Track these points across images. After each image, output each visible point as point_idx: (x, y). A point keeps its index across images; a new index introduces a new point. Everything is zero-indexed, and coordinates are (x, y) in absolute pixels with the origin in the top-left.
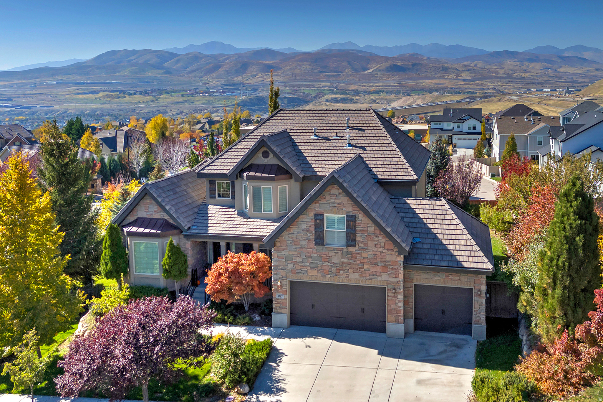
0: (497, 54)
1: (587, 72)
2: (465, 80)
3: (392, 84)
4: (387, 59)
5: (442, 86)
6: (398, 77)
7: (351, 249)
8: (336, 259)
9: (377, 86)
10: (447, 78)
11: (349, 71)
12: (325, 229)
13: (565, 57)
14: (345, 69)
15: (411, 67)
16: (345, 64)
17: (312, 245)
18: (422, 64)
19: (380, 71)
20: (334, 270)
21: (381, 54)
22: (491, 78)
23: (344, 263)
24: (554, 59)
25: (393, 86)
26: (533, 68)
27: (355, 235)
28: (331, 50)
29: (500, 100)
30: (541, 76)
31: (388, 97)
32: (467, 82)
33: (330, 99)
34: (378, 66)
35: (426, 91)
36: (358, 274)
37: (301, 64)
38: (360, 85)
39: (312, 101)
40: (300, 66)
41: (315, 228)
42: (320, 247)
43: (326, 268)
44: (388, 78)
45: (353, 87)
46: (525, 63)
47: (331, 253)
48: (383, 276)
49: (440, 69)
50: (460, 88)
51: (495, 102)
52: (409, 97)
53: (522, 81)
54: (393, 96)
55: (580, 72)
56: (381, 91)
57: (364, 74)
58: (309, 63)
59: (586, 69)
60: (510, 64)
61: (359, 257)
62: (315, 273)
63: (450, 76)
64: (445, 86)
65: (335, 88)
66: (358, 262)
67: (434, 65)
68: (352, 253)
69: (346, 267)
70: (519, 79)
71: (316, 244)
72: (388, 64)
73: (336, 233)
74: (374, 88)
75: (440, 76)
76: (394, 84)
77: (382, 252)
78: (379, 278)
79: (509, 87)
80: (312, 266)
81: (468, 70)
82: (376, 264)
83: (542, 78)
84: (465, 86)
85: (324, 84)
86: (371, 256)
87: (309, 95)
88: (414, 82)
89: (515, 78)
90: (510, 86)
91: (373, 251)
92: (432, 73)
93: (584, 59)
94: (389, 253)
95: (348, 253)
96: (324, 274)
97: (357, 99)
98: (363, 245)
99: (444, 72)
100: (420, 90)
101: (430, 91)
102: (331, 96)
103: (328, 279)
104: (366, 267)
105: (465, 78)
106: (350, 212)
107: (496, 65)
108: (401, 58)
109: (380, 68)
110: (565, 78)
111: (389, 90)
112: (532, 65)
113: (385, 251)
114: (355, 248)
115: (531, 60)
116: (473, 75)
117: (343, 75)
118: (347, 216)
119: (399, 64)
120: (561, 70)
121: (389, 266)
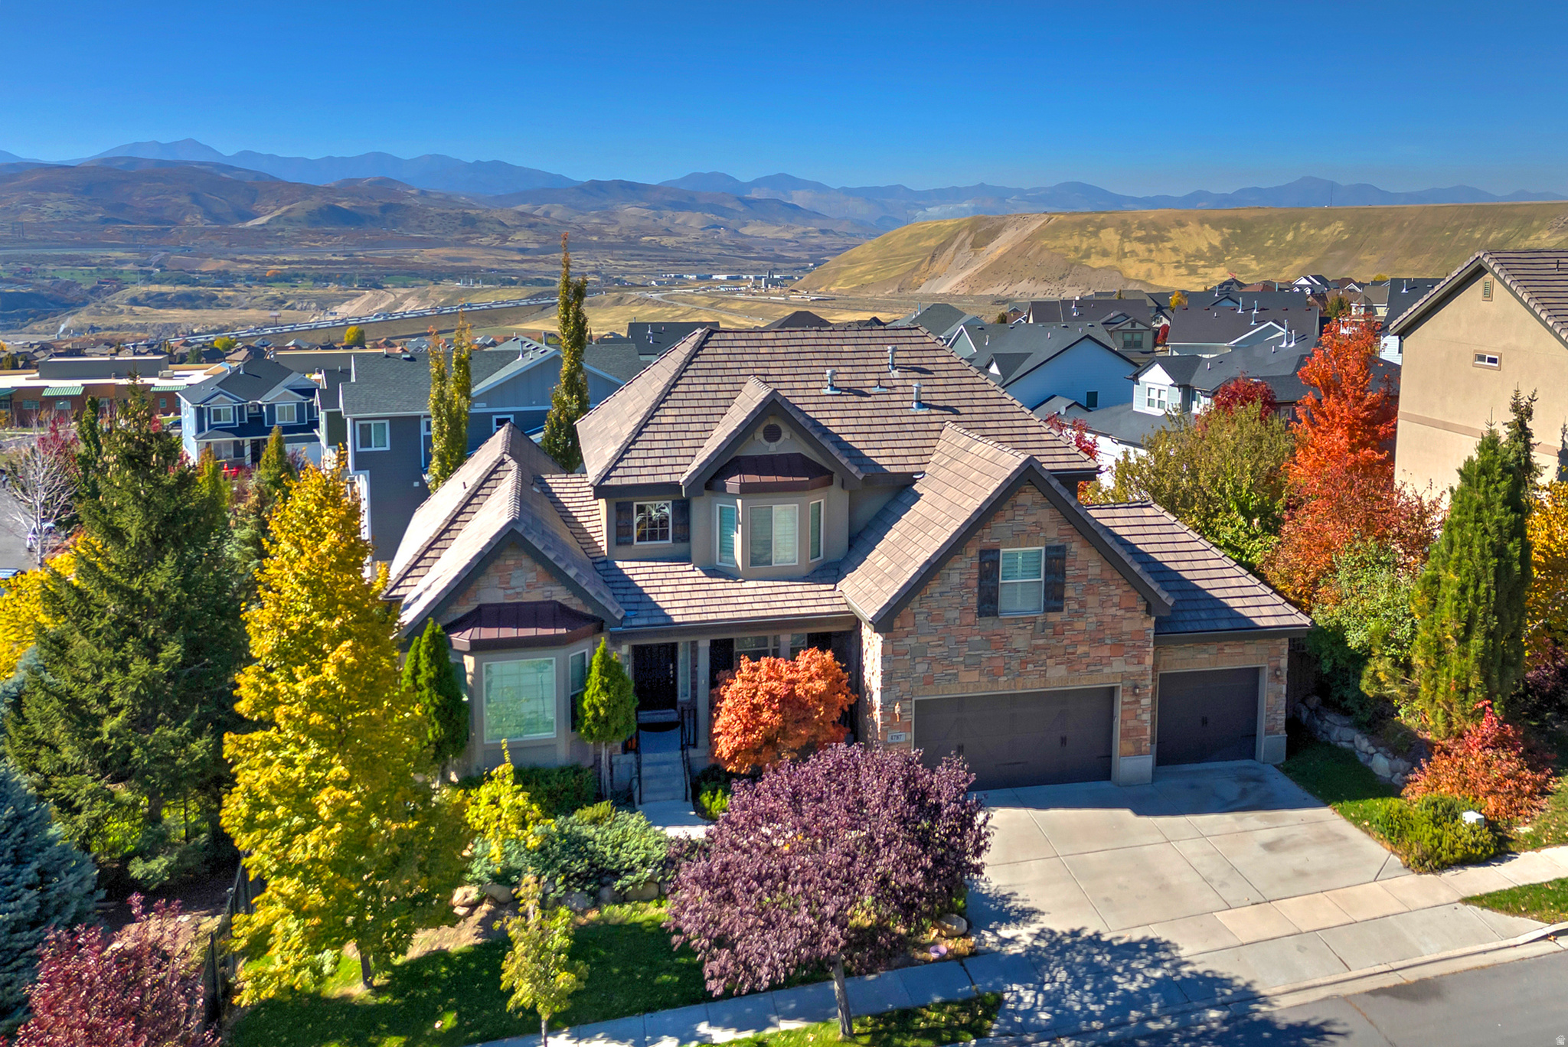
0: (597, 188)
1: (802, 238)
2: (523, 251)
3: (329, 257)
4: (308, 190)
5: (465, 264)
6: (344, 239)
7: (1055, 617)
8: (1020, 642)
9: (284, 263)
10: (477, 245)
11: (195, 220)
12: (1001, 581)
13: (754, 201)
14: (185, 214)
15: (378, 213)
16: (184, 200)
17: (970, 618)
18: (408, 207)
19: (289, 221)
20: (1015, 664)
21: (290, 177)
22: (588, 246)
23: (1036, 647)
24: (729, 205)
25: (330, 262)
26: (684, 224)
27: (1062, 586)
28: (133, 161)
29: (618, 302)
30: (706, 245)
31: (318, 292)
32: (528, 254)
33: (143, 296)
34: (285, 208)
35: (423, 277)
36: (1064, 667)
37: (39, 196)
38: (234, 260)
39: (86, 303)
40: (38, 203)
41: (981, 579)
42: (988, 621)
43: (999, 663)
44: (315, 241)
45: (211, 265)
46: (665, 212)
47: (1009, 630)
48: (1114, 664)
49: (458, 222)
50: (512, 270)
51: (607, 306)
52: (382, 292)
53: (662, 255)
54: (333, 289)
55: (788, 236)
56: (296, 275)
57: (243, 230)
58: (68, 196)
59: (800, 230)
60: (630, 213)
61: (1069, 630)
62: (974, 676)
63: (485, 241)
64: (473, 264)
65: (157, 266)
66: (1065, 642)
67: (440, 211)
68: (1054, 626)
69: (1040, 655)
70: (656, 250)
71: (981, 614)
72: (314, 203)
73: (1019, 586)
74: (275, 267)
75: (458, 240)
76: (334, 258)
77: (1114, 616)
78: (1107, 670)
79: (633, 270)
80: (968, 661)
81: (530, 226)
82: (1101, 642)
83: (708, 250)
84: (525, 266)
85: (119, 254)
86: (1094, 627)
87: (70, 285)
88: (388, 252)
89: (645, 248)
90: (635, 266)
91: (1096, 615)
92: (436, 231)
93: (795, 207)
94: (1129, 615)
95: (1045, 625)
96: (993, 675)
97: (228, 298)
98: (1077, 607)
99: (468, 228)
100: (408, 274)
101: (436, 275)
102: (145, 289)
103: (1004, 686)
104: (1081, 650)
105: (524, 245)
106: (1055, 539)
107: (597, 216)
108: (349, 188)
109: (291, 215)
110: (758, 249)
111: (321, 272)
112: (682, 217)
113: (1121, 613)
114: (1060, 614)
115: (679, 206)
116: (544, 238)
117: (180, 231)
118: (1047, 549)
119: (344, 205)
120: (747, 231)
121: (1127, 643)
